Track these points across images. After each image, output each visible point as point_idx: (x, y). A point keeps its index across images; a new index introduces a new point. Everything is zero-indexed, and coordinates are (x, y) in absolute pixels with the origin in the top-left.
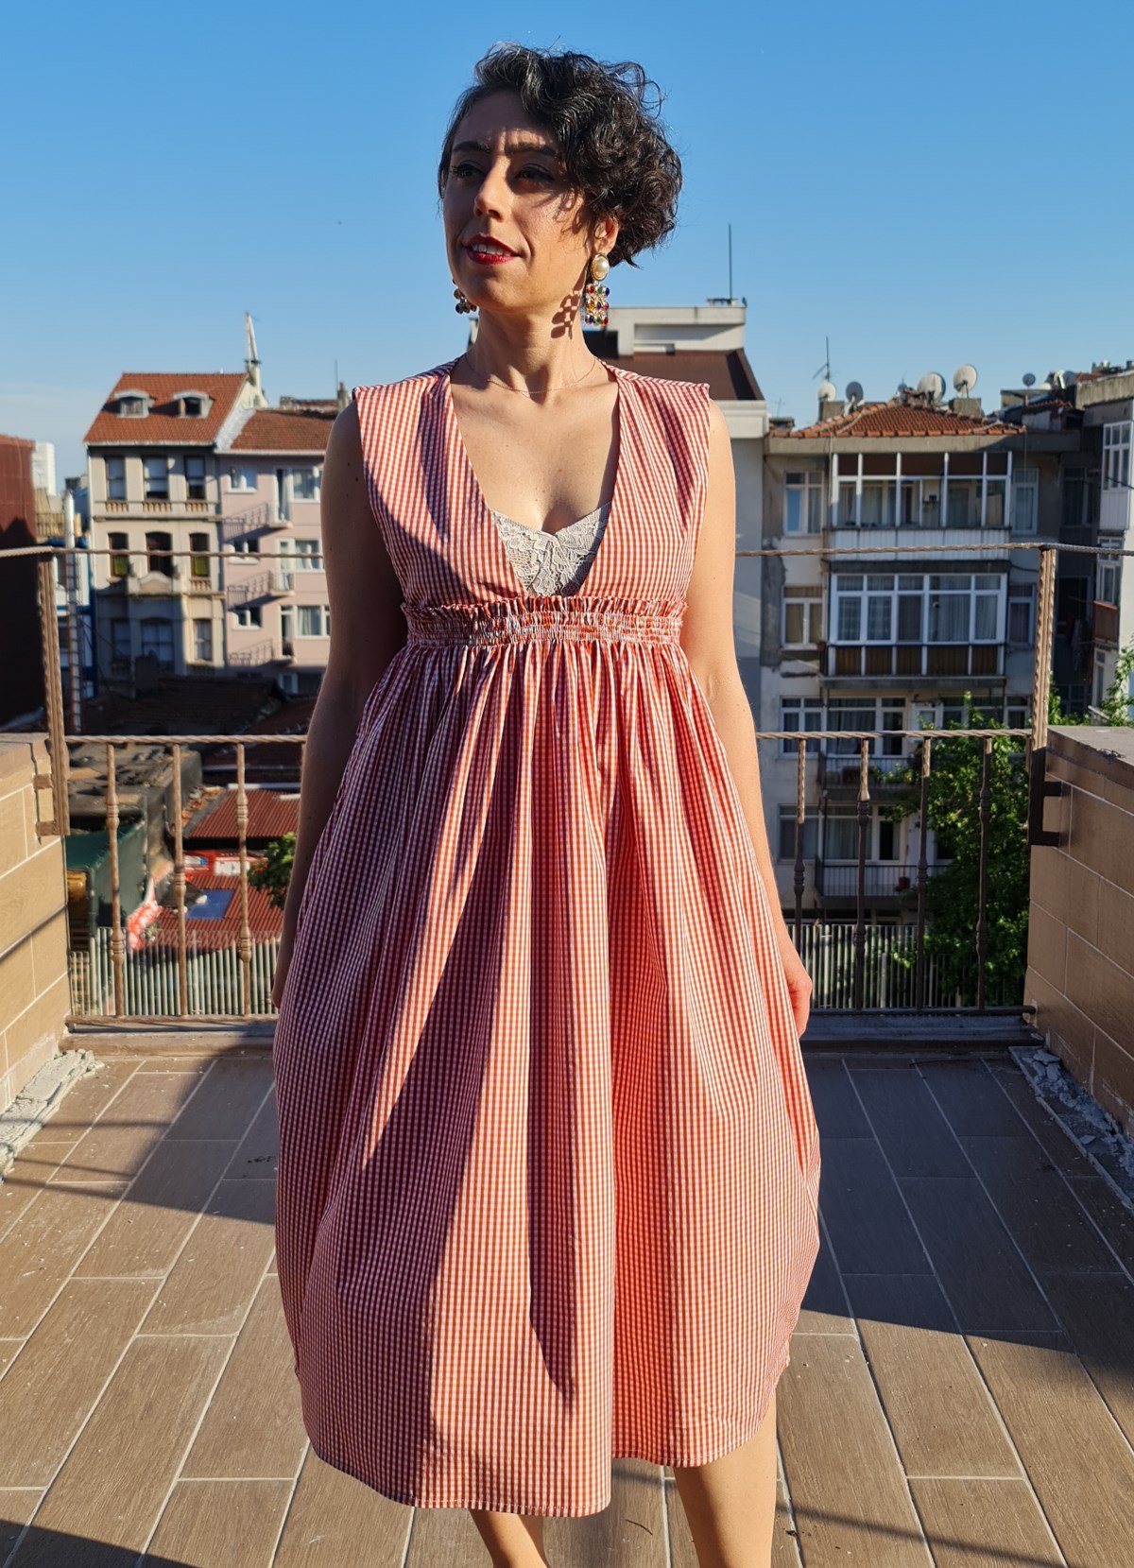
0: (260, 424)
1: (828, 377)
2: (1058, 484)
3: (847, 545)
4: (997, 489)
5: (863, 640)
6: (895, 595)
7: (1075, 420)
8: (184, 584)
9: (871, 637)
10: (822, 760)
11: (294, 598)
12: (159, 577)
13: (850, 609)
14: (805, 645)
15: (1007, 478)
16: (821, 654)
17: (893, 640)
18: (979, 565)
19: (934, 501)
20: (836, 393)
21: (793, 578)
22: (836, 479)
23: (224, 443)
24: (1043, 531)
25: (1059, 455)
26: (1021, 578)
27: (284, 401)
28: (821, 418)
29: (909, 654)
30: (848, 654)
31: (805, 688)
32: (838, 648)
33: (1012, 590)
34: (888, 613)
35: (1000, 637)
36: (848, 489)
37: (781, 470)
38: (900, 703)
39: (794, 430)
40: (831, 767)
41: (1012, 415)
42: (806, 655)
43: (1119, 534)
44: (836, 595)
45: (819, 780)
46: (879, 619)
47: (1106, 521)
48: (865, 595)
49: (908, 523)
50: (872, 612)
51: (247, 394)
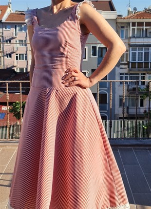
0: (11, 16)
1: (129, 6)
3: (134, 41)
6: (143, 51)
9: (138, 60)
10: (128, 86)
11: (18, 52)
13: (134, 54)
14: (125, 62)
16: (128, 64)
17: (143, 61)
20: (131, 9)
22: (131, 27)
23: (4, 20)
27: (16, 11)
28: (128, 15)
29: (146, 64)
30: (134, 64)
31: (125, 71)
32: (132, 63)
34: (142, 55)
36: (134, 30)
37: (120, 25)
38: (144, 74)
39: (122, 17)
40: (130, 88)
42: (125, 64)
44: (131, 51)
45: (128, 90)
46: (140, 57)
48: (137, 52)
49: (146, 36)
50: (139, 55)
51: (9, 9)
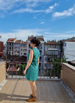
0: (16, 41)
2: (60, 46)
3: (49, 49)
4: (57, 46)
5: (50, 54)
6: (51, 52)
7: (61, 43)
8: (11, 50)
11: (18, 51)
12: (10, 50)
14: (46, 54)
15: (58, 46)
16: (47, 55)
17: (51, 54)
18: (56, 50)
19: (54, 47)
20: (48, 41)
21: (46, 51)
22: (48, 45)
23: (14, 42)
24: (60, 49)
25: (61, 45)
26: (59, 51)
27: (18, 40)
29: (52, 55)
30: (49, 55)
31: (46, 57)
33: (58, 52)
35: (57, 54)
36: (49, 46)
37: (45, 45)
38: (52, 58)
39: (46, 43)
41: (58, 42)
42: (46, 55)
43: (64, 49)
44: (48, 52)
47: (63, 48)
48: (50, 52)
49: (52, 48)
51: (16, 39)
